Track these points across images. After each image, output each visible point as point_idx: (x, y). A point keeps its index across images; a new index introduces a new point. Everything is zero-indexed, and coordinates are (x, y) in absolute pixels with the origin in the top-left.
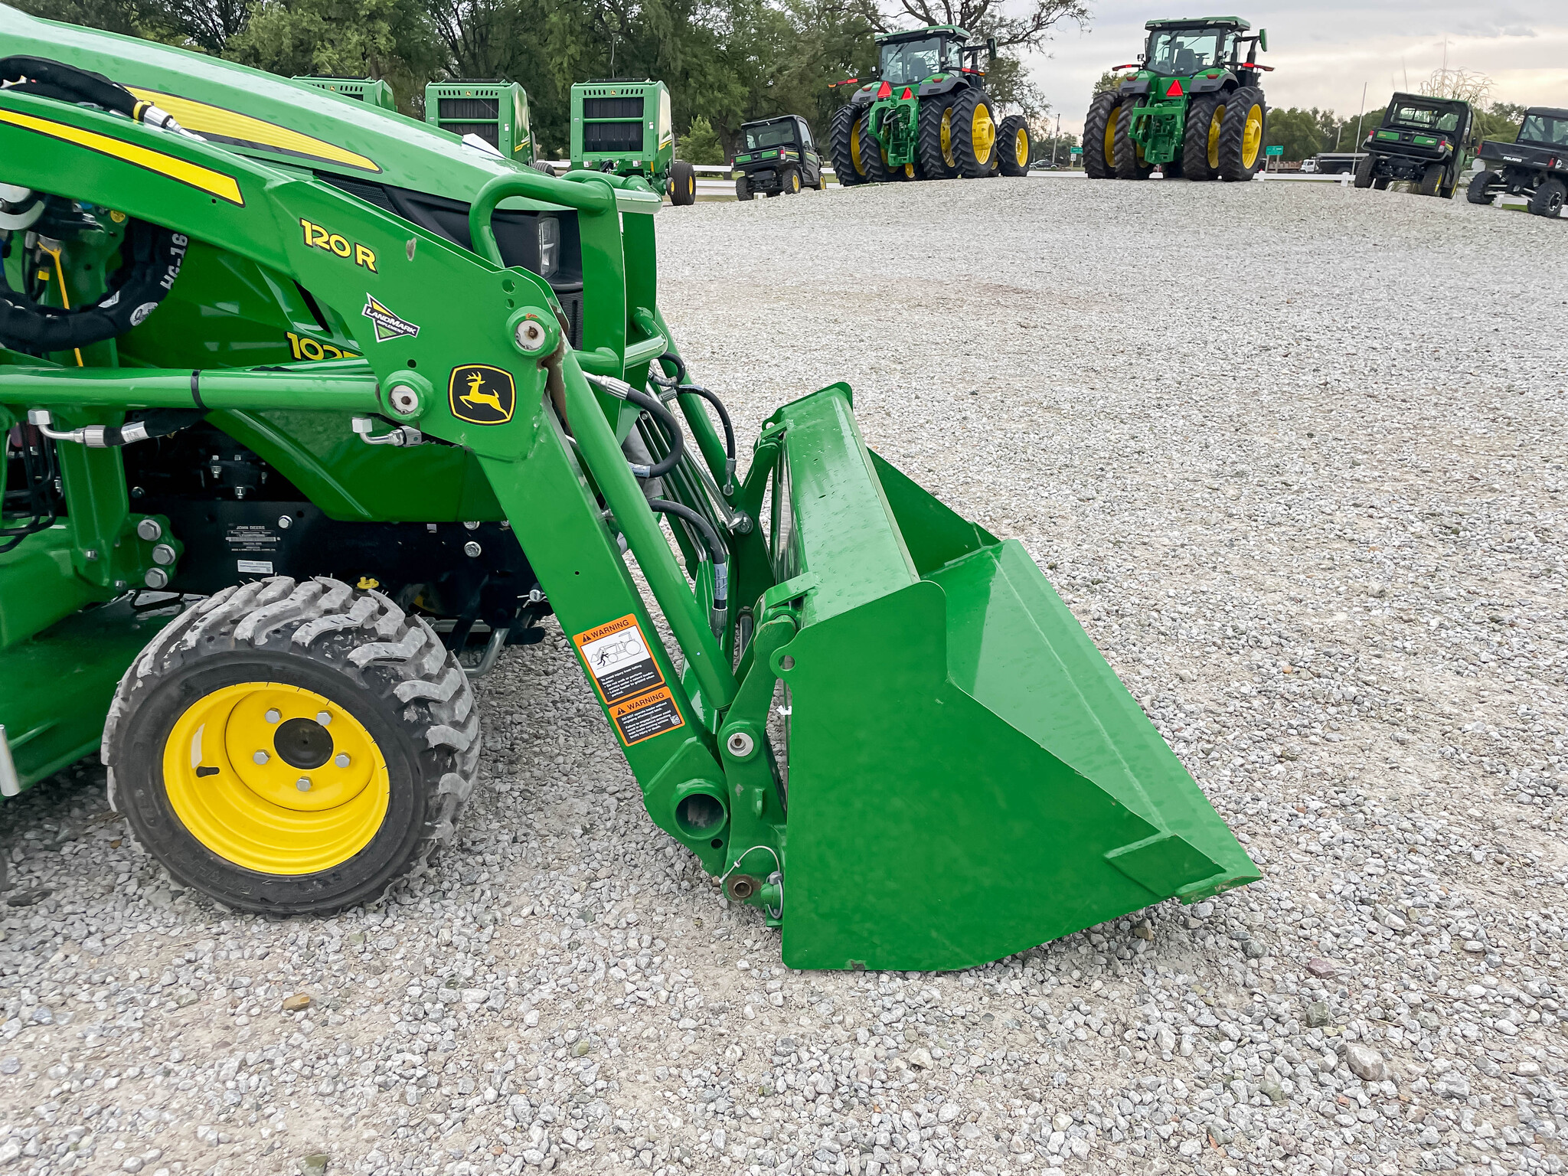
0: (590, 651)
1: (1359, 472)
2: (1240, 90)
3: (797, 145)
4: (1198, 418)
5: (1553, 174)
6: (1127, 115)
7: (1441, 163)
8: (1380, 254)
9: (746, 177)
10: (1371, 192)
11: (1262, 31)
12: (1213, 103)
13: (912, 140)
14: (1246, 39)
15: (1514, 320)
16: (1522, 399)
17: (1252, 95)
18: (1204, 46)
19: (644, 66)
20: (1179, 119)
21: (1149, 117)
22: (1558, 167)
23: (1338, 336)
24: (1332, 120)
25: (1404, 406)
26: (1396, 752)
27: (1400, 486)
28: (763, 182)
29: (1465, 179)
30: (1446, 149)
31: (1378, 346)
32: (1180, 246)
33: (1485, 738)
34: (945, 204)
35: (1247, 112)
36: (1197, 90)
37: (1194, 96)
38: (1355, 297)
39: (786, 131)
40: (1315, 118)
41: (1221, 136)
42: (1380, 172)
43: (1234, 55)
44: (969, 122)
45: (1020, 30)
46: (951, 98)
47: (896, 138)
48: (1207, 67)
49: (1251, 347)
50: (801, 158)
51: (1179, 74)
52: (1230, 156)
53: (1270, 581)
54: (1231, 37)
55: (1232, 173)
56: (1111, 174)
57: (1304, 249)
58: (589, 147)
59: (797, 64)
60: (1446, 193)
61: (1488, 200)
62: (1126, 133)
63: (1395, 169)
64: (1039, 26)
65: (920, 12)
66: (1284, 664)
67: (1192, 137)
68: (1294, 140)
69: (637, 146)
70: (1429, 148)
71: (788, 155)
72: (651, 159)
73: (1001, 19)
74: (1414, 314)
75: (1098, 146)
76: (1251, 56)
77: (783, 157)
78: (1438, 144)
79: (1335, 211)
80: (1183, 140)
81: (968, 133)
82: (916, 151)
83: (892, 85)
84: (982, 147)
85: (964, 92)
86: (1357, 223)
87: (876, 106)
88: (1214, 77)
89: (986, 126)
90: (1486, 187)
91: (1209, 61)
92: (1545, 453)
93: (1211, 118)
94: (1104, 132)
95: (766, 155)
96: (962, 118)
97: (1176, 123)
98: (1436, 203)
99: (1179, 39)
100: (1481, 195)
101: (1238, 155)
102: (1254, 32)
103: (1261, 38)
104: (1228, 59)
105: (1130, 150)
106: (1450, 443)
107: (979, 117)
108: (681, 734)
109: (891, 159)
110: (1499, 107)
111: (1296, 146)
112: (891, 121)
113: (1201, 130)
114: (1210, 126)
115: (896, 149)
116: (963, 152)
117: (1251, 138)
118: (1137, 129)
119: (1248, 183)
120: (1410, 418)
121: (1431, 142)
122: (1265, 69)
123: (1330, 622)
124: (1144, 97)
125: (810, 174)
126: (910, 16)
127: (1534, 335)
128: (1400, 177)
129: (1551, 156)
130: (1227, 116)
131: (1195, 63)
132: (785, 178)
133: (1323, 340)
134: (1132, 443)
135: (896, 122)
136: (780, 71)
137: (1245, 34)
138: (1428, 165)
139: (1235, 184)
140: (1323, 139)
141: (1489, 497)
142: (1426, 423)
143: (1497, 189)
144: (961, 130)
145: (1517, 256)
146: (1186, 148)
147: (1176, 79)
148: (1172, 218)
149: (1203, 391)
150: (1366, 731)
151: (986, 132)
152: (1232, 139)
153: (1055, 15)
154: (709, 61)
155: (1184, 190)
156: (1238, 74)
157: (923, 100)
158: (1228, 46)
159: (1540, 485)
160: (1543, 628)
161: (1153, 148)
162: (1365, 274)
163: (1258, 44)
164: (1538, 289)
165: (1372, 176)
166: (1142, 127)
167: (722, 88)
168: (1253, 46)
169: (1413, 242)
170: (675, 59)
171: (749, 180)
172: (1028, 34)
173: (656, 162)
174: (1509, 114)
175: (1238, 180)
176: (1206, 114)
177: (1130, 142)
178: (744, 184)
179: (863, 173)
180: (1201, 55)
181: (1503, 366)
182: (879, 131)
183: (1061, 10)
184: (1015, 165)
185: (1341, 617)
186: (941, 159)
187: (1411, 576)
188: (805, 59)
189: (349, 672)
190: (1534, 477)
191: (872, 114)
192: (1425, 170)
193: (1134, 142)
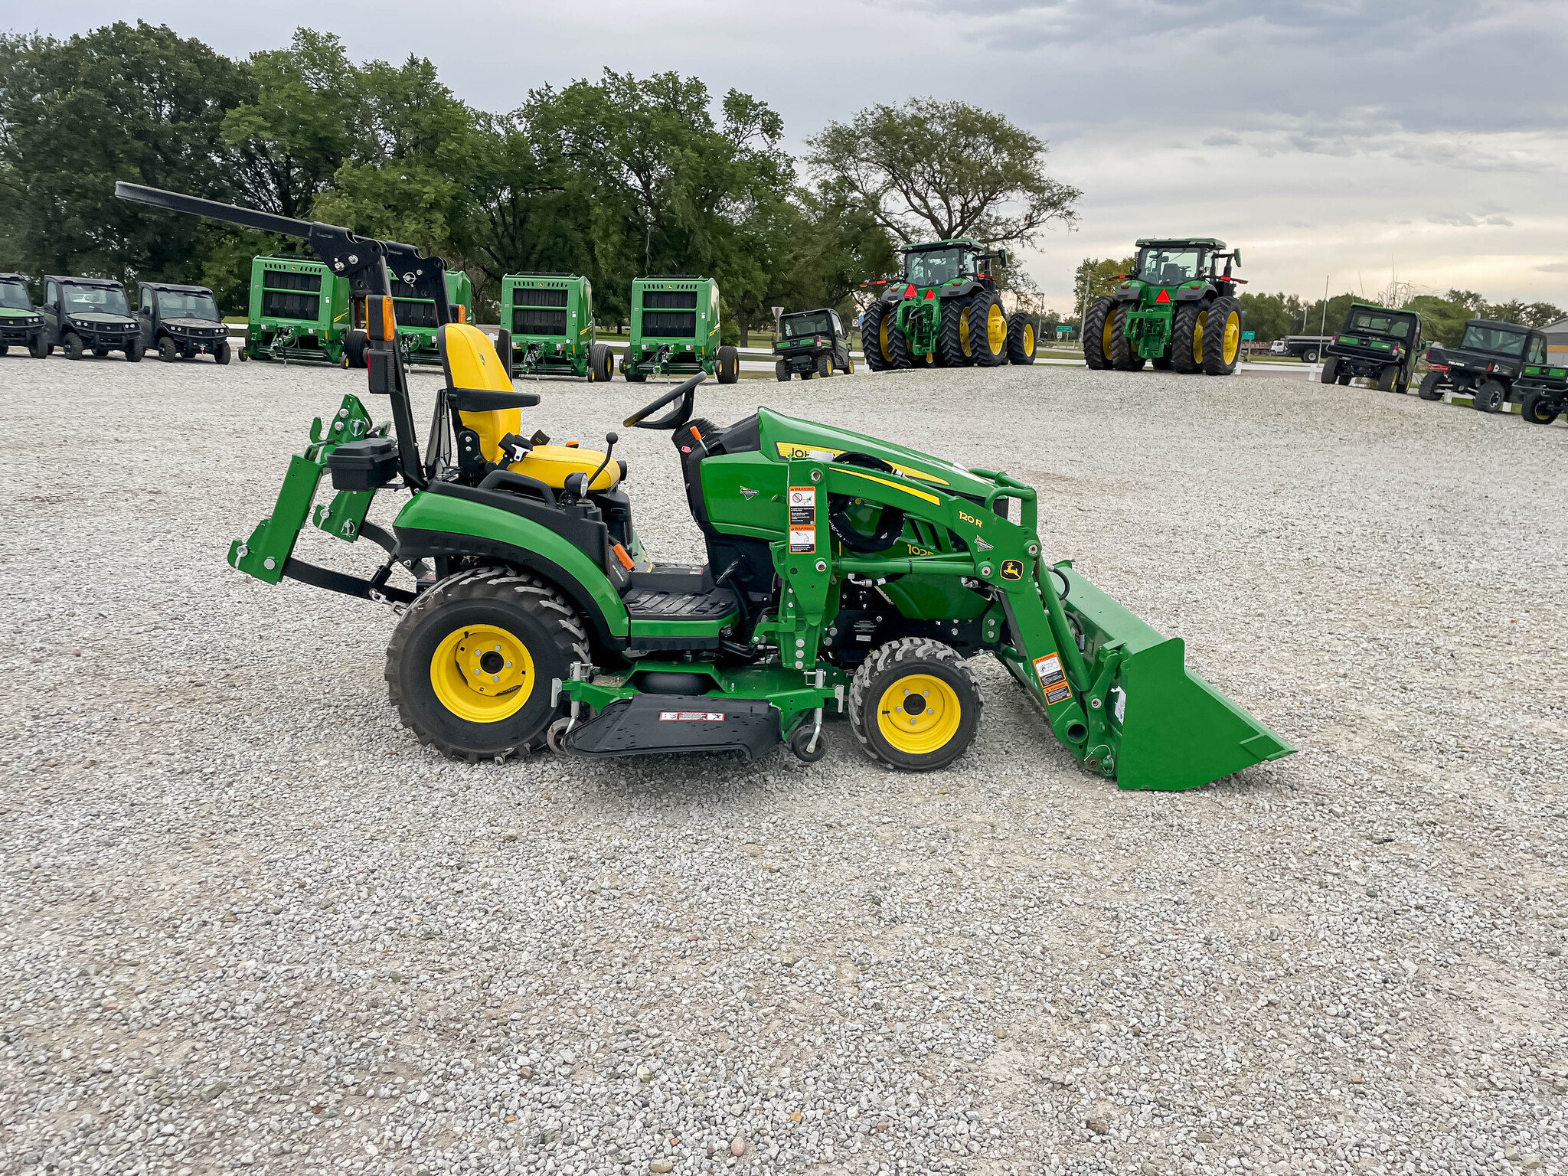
0: (1038, 666)
1: (1331, 616)
2: (1219, 299)
3: (830, 334)
4: (1227, 581)
5: (1492, 376)
6: (1122, 318)
7: (1396, 364)
8: (1345, 448)
9: (784, 360)
10: (1336, 388)
11: (1237, 251)
12: (1196, 310)
13: (934, 333)
14: (1223, 256)
15: (1445, 511)
16: (1439, 571)
17: (1229, 304)
18: (1187, 261)
19: (674, 253)
20: (1168, 323)
21: (1141, 320)
22: (1495, 371)
23: (1314, 522)
24: (1298, 305)
25: (1359, 575)
26: (1351, 736)
27: (1356, 624)
28: (799, 365)
29: (1417, 379)
30: (1399, 352)
31: (1343, 532)
32: (1179, 437)
33: (1393, 731)
34: (970, 392)
35: (1226, 318)
36: (1183, 299)
37: (1179, 304)
38: (1325, 489)
39: (819, 322)
40: (1282, 302)
41: (1204, 337)
42: (1343, 370)
43: (1213, 269)
44: (985, 320)
45: (1014, 228)
46: (969, 300)
47: (920, 331)
48: (1190, 279)
49: (1252, 530)
50: (834, 344)
51: (1166, 284)
52: (1212, 354)
53: (1286, 669)
54: (1210, 254)
55: (1215, 367)
56: (1108, 366)
57: (1281, 442)
58: (646, 332)
59: (811, 253)
60: (1401, 389)
61: (1438, 397)
62: (1121, 333)
63: (1356, 368)
64: (1031, 225)
65: (925, 211)
66: (1297, 704)
68: (1263, 322)
69: (690, 332)
70: (1384, 351)
71: (823, 343)
72: (702, 344)
73: (997, 218)
74: (1370, 505)
75: (1096, 342)
76: (1227, 270)
77: (819, 344)
78: (1392, 349)
79: (1306, 406)
80: (1171, 339)
81: (984, 329)
82: (938, 342)
83: (917, 286)
84: (996, 340)
85: (980, 295)
86: (1325, 419)
87: (903, 304)
88: (1197, 289)
89: (999, 324)
90: (1435, 387)
91: (1191, 273)
92: (1446, 606)
93: (1195, 321)
94: (1102, 331)
95: (804, 342)
96: (979, 317)
97: (1164, 325)
98: (1392, 399)
99: (1165, 254)
100: (1431, 392)
101: (1219, 354)
102: (1229, 251)
103: (1236, 254)
104: (1208, 274)
105: (1124, 346)
106: (1388, 600)
107: (993, 315)
108: (1070, 701)
109: (916, 348)
110: (1455, 294)
111: (1265, 328)
112: (917, 319)
114: (1194, 328)
115: (920, 341)
116: (979, 345)
117: (1230, 339)
118: (1131, 329)
119: (1228, 377)
120: (1364, 583)
121: (1385, 346)
122: (1240, 282)
123: (1319, 688)
124: (1136, 304)
125: (841, 359)
126: (914, 214)
127: (1458, 524)
128: (1359, 375)
129: (1489, 362)
130: (1209, 321)
131: (1180, 275)
132: (820, 362)
133: (1303, 524)
134: (1189, 595)
135: (920, 318)
136: (795, 258)
137: (1222, 252)
138: (1384, 366)
139: (1218, 378)
140: (1291, 321)
141: (1408, 631)
142: (1374, 587)
143: (1444, 388)
144: (978, 326)
145: (1458, 451)
146: (1174, 347)
147: (1164, 288)
148: (1169, 410)
149: (1226, 562)
150: (1338, 729)
151: (999, 328)
152: (1214, 340)
153: (1044, 215)
154: (734, 251)
155: (1175, 384)
156: (1217, 285)
157: (944, 301)
158: (1208, 262)
159: (1439, 624)
160: (1427, 692)
161: (1145, 346)
162: (1333, 468)
163: (1233, 262)
164: (1469, 484)
165: (1336, 374)
166: (1135, 327)
167: (745, 273)
168: (1229, 262)
169: (1372, 436)
170: (705, 248)
171: (787, 363)
172: (1021, 231)
173: (707, 347)
174: (1465, 300)
175: (1221, 374)
176: (1191, 319)
177: (1125, 340)
178: (782, 366)
179: (890, 360)
180: (1184, 269)
181: (1431, 548)
182: (905, 325)
183: (1051, 211)
184: (1023, 355)
185: (1324, 686)
186: (960, 350)
187: (1361, 668)
188: (819, 249)
189: (955, 671)
190: (1437, 620)
191: (900, 311)
192: (1382, 369)
193: (1129, 340)
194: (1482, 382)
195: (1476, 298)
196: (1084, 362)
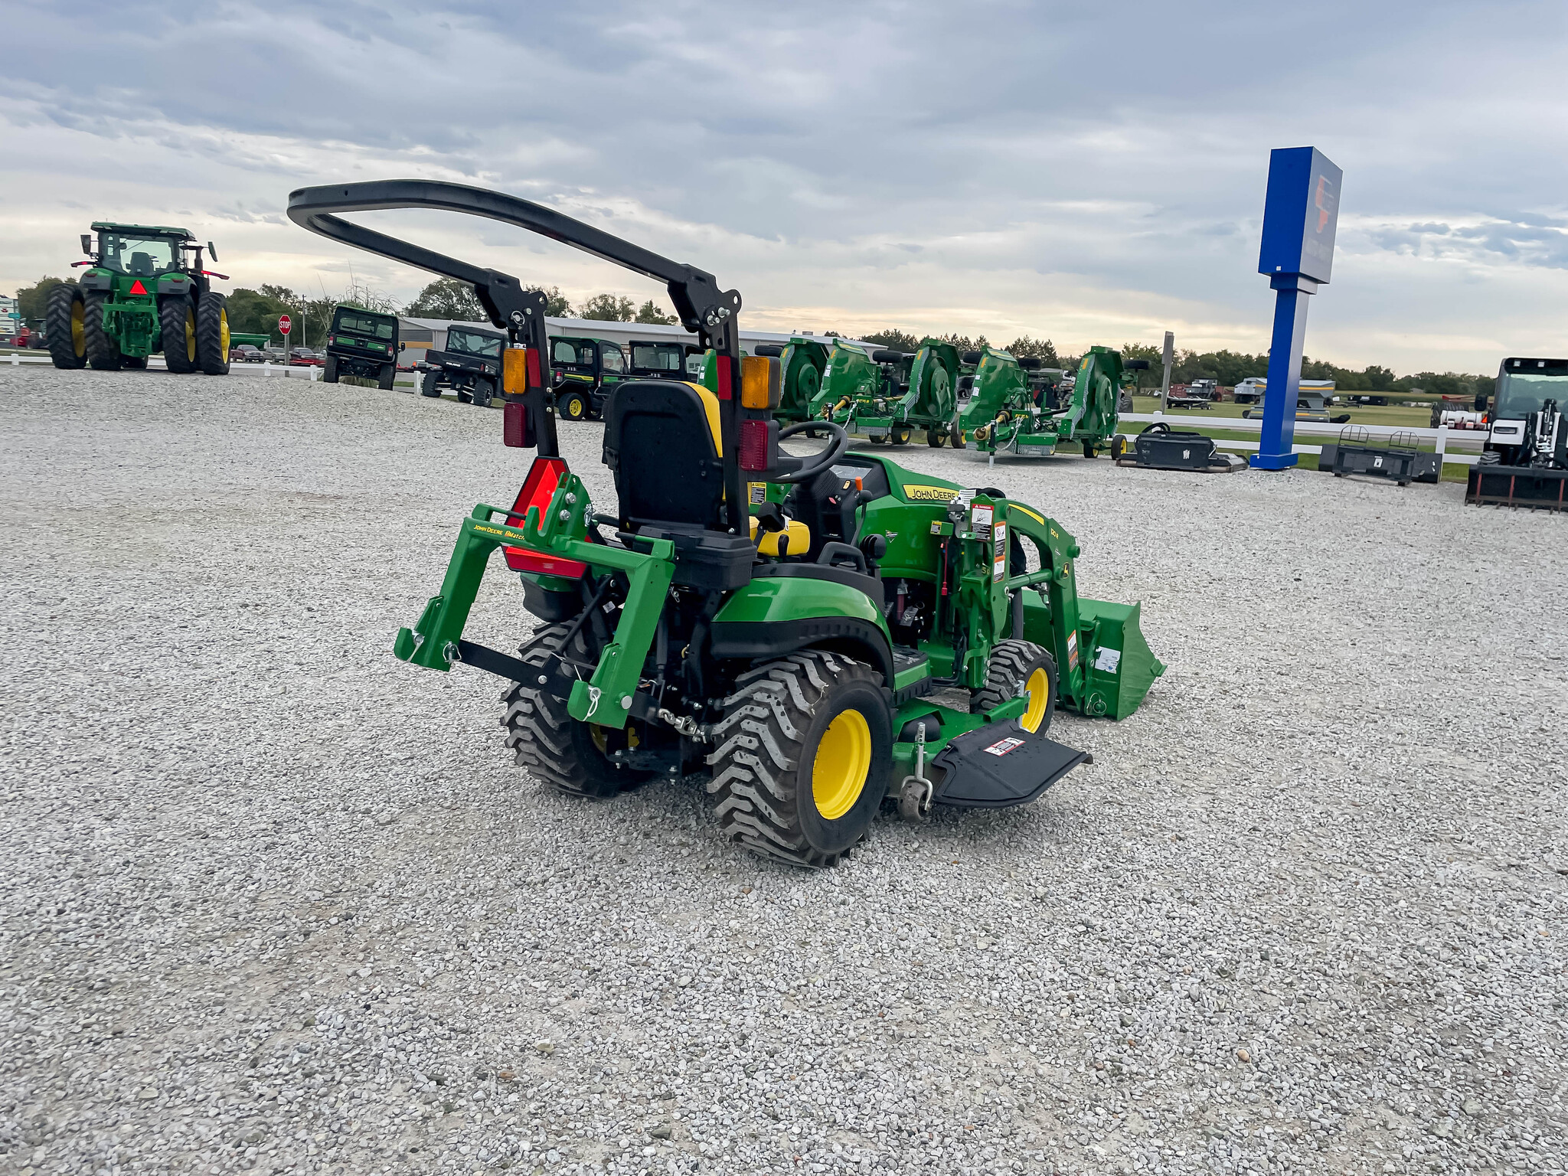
21: (117, 313)
52: (212, 353)
67: (170, 334)
113: (178, 328)
121: (381, 348)
152: (211, 338)
194: (475, 381)
195: (287, 293)
196: (50, 360)
